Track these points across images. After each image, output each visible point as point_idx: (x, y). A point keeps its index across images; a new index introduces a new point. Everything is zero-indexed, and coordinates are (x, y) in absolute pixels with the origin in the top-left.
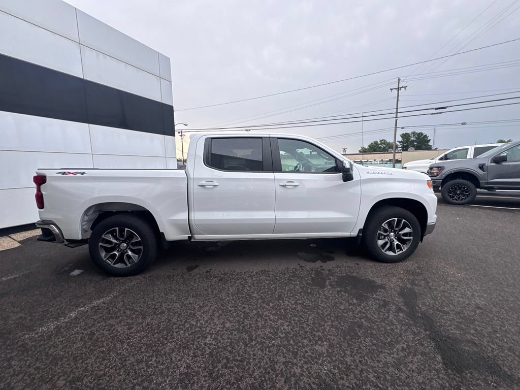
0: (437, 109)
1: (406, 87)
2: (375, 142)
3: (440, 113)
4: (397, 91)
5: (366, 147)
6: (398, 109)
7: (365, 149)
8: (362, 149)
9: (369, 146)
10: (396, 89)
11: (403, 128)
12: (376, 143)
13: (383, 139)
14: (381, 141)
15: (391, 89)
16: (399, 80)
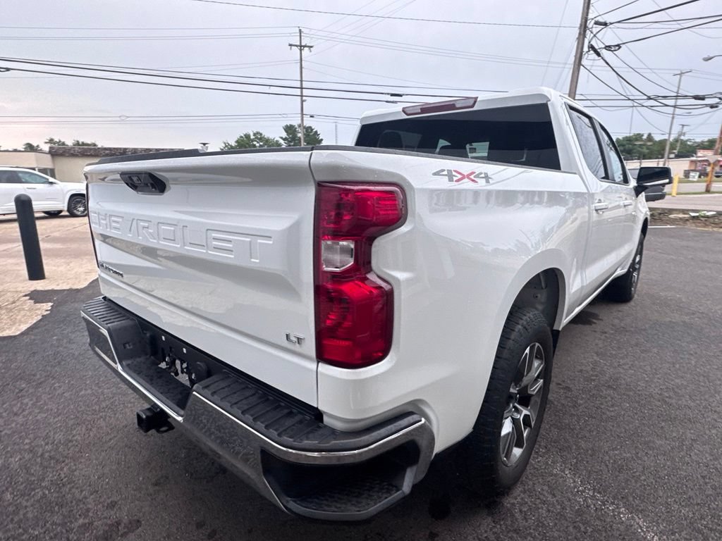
0: (392, 95)
1: (311, 47)
2: (245, 135)
3: (396, 102)
4: (299, 51)
5: (233, 144)
6: (304, 82)
7: (231, 146)
8: (226, 146)
9: (237, 142)
10: (296, 46)
11: (312, 117)
12: (247, 136)
13: (258, 131)
14: (254, 135)
15: (290, 45)
16: (300, 30)
